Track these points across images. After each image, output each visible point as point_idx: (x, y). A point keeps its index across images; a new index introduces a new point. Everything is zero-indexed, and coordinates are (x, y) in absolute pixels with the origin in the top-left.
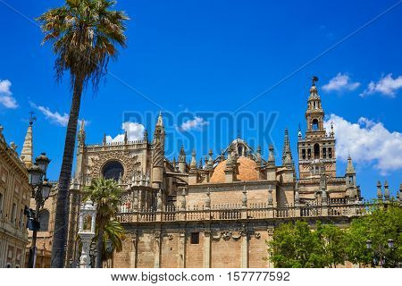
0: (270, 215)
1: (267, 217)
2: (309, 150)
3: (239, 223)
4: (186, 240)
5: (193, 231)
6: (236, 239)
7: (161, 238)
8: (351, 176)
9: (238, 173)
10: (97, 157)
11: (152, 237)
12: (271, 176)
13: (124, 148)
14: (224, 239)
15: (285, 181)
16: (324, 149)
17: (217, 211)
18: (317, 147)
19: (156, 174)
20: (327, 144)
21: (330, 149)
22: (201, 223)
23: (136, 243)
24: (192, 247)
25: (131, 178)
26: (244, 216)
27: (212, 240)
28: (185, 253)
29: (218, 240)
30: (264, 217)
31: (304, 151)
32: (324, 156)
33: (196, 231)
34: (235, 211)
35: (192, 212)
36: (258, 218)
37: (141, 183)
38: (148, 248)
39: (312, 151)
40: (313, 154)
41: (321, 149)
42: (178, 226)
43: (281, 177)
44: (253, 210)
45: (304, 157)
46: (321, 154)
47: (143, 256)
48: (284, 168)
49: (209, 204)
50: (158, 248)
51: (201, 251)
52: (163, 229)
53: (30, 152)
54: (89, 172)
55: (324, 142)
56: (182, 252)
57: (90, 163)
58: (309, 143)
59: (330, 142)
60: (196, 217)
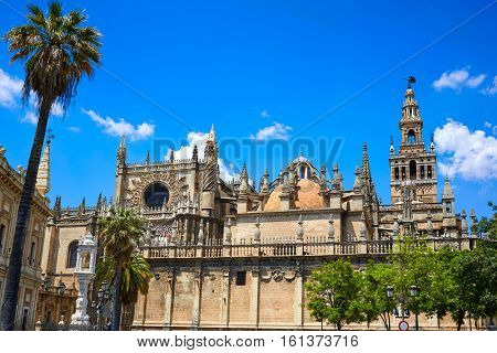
0: (329, 251)
1: (327, 254)
2: (403, 168)
3: (293, 261)
4: (230, 280)
5: (238, 270)
6: (289, 281)
7: (202, 278)
8: (448, 201)
9: (297, 200)
10: (138, 179)
11: (192, 276)
12: (335, 203)
13: (170, 168)
14: (276, 279)
15: (352, 209)
16: (422, 168)
17: (267, 246)
18: (413, 165)
19: (206, 200)
20: (425, 161)
21: (429, 167)
22: (248, 261)
23: (173, 283)
24: (237, 289)
25: (176, 204)
26: (299, 252)
27: (261, 281)
28: (229, 297)
29: (268, 281)
30: (323, 254)
31: (397, 169)
32: (422, 176)
33: (242, 270)
34: (288, 245)
35: (238, 246)
36: (316, 254)
37: (187, 211)
38: (186, 289)
39: (408, 169)
40: (408, 174)
41: (418, 168)
42: (220, 263)
43: (348, 205)
44: (311, 244)
45: (397, 177)
46: (418, 173)
47: (181, 299)
48: (352, 194)
49: (258, 237)
50: (197, 290)
51: (247, 294)
52: (203, 267)
53: (46, 175)
54: (129, 197)
55: (422, 159)
56: (225, 295)
57: (131, 187)
58: (403, 160)
59: (429, 158)
60: (243, 253)
